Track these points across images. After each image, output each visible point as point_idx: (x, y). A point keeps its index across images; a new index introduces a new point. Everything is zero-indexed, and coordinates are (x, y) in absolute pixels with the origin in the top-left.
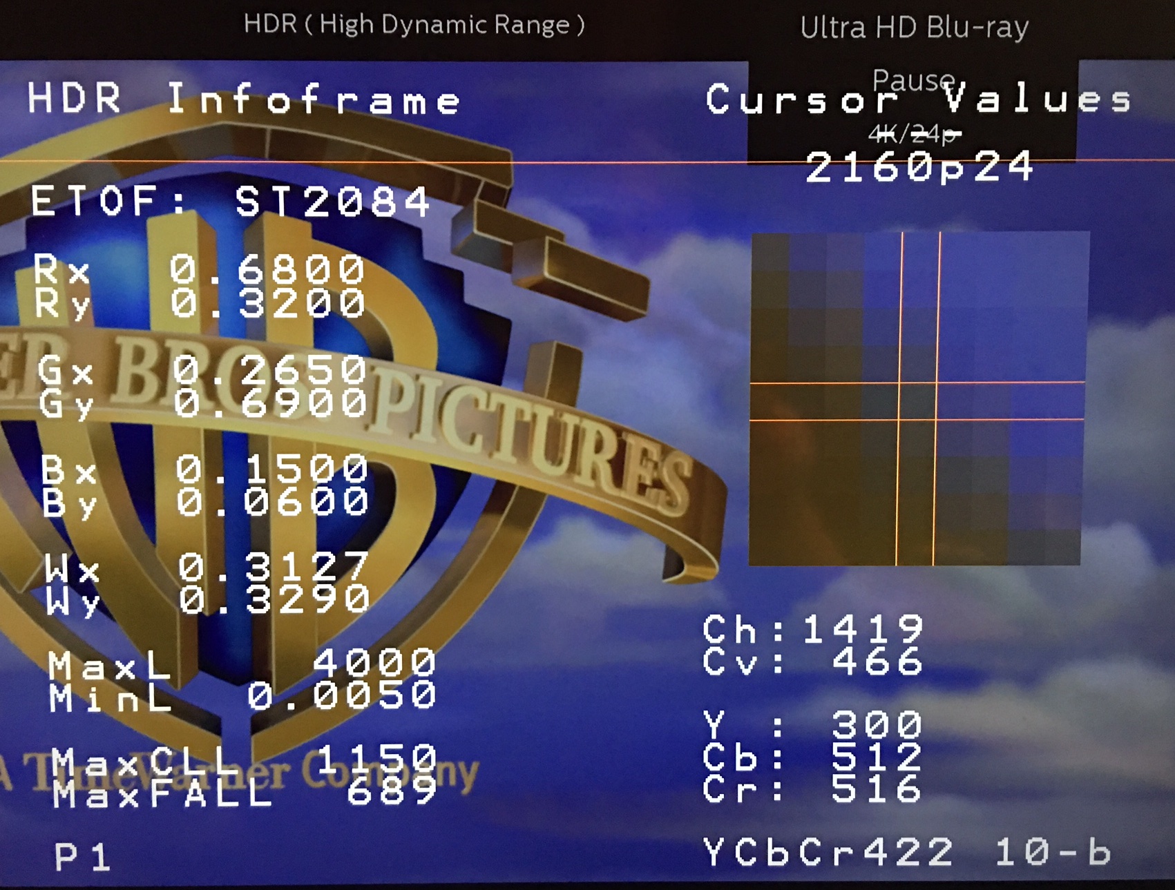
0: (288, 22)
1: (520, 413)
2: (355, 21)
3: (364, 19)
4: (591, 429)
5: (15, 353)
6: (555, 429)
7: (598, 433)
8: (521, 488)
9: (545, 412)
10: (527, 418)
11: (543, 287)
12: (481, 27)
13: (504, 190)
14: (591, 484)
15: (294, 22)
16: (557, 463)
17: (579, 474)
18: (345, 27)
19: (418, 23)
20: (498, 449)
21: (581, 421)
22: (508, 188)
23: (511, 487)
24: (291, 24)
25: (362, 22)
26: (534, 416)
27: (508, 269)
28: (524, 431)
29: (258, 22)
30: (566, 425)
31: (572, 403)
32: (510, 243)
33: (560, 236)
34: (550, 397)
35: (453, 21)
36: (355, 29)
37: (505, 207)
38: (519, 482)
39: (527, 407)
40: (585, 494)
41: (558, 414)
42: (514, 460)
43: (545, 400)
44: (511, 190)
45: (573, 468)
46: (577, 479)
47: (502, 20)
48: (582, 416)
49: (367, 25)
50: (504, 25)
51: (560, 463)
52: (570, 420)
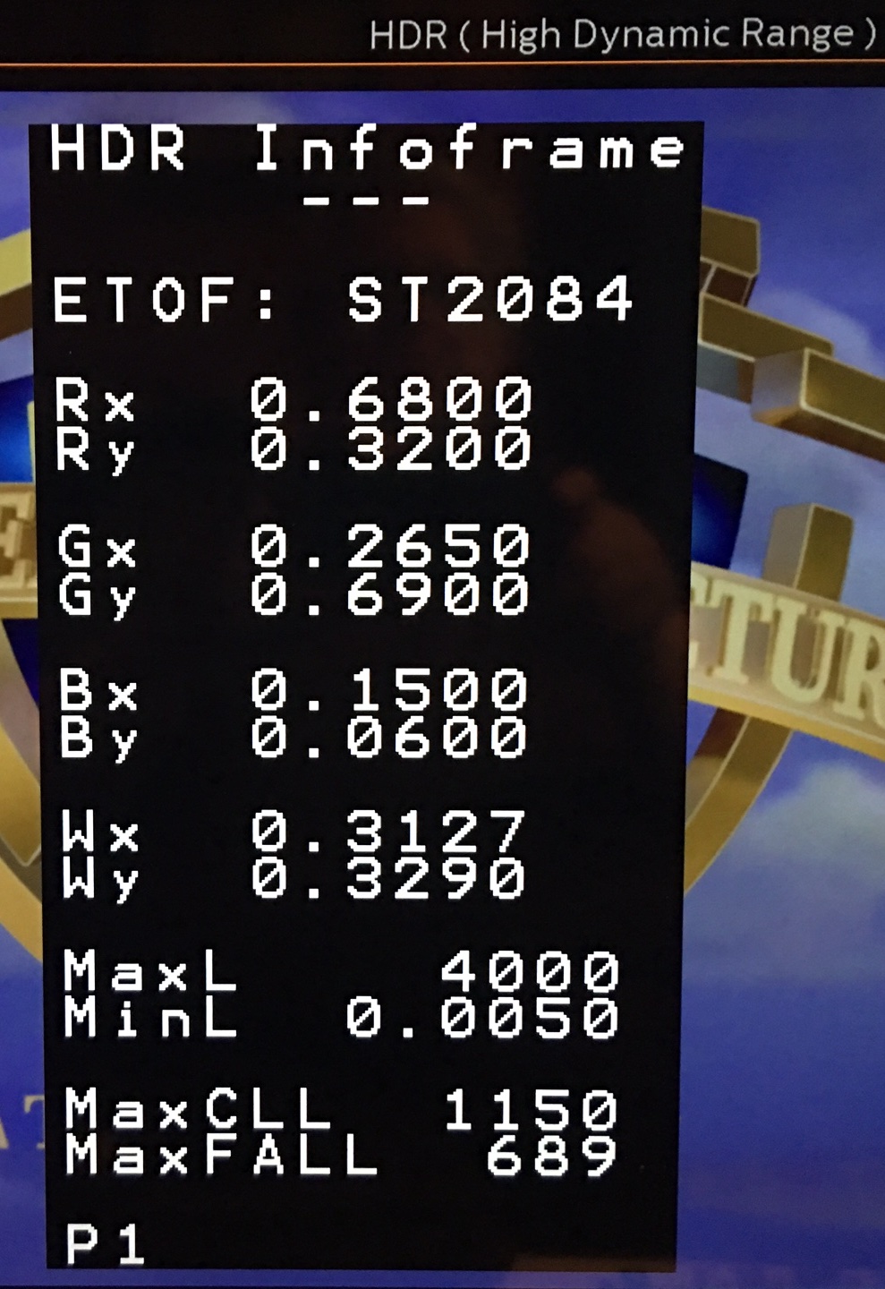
0: (434, 33)
1: (756, 609)
2: (534, 30)
3: (547, 28)
4: (862, 633)
5: (25, 522)
6: (807, 635)
7: (873, 640)
8: (755, 721)
9: (792, 610)
10: (767, 617)
11: (796, 424)
12: (721, 37)
13: (747, 279)
14: (859, 714)
15: (443, 33)
16: (809, 683)
17: (841, 699)
18: (518, 38)
19: (627, 31)
20: (721, 662)
21: (847, 622)
22: (750, 276)
23: (737, 719)
24: (439, 36)
25: (544, 32)
26: (777, 615)
27: (746, 397)
28: (760, 638)
29: (390, 34)
30: (823, 628)
31: (834, 595)
32: (750, 359)
33: (826, 347)
34: (803, 586)
35: (679, 28)
36: (534, 41)
37: (746, 304)
38: (750, 712)
39: (767, 602)
40: (849, 729)
41: (813, 610)
42: (743, 679)
43: (794, 590)
44: (755, 280)
45: (833, 691)
46: (837, 707)
47: (753, 26)
48: (848, 614)
49: (551, 37)
50: (756, 33)
51: (813, 683)
52: (830, 620)
